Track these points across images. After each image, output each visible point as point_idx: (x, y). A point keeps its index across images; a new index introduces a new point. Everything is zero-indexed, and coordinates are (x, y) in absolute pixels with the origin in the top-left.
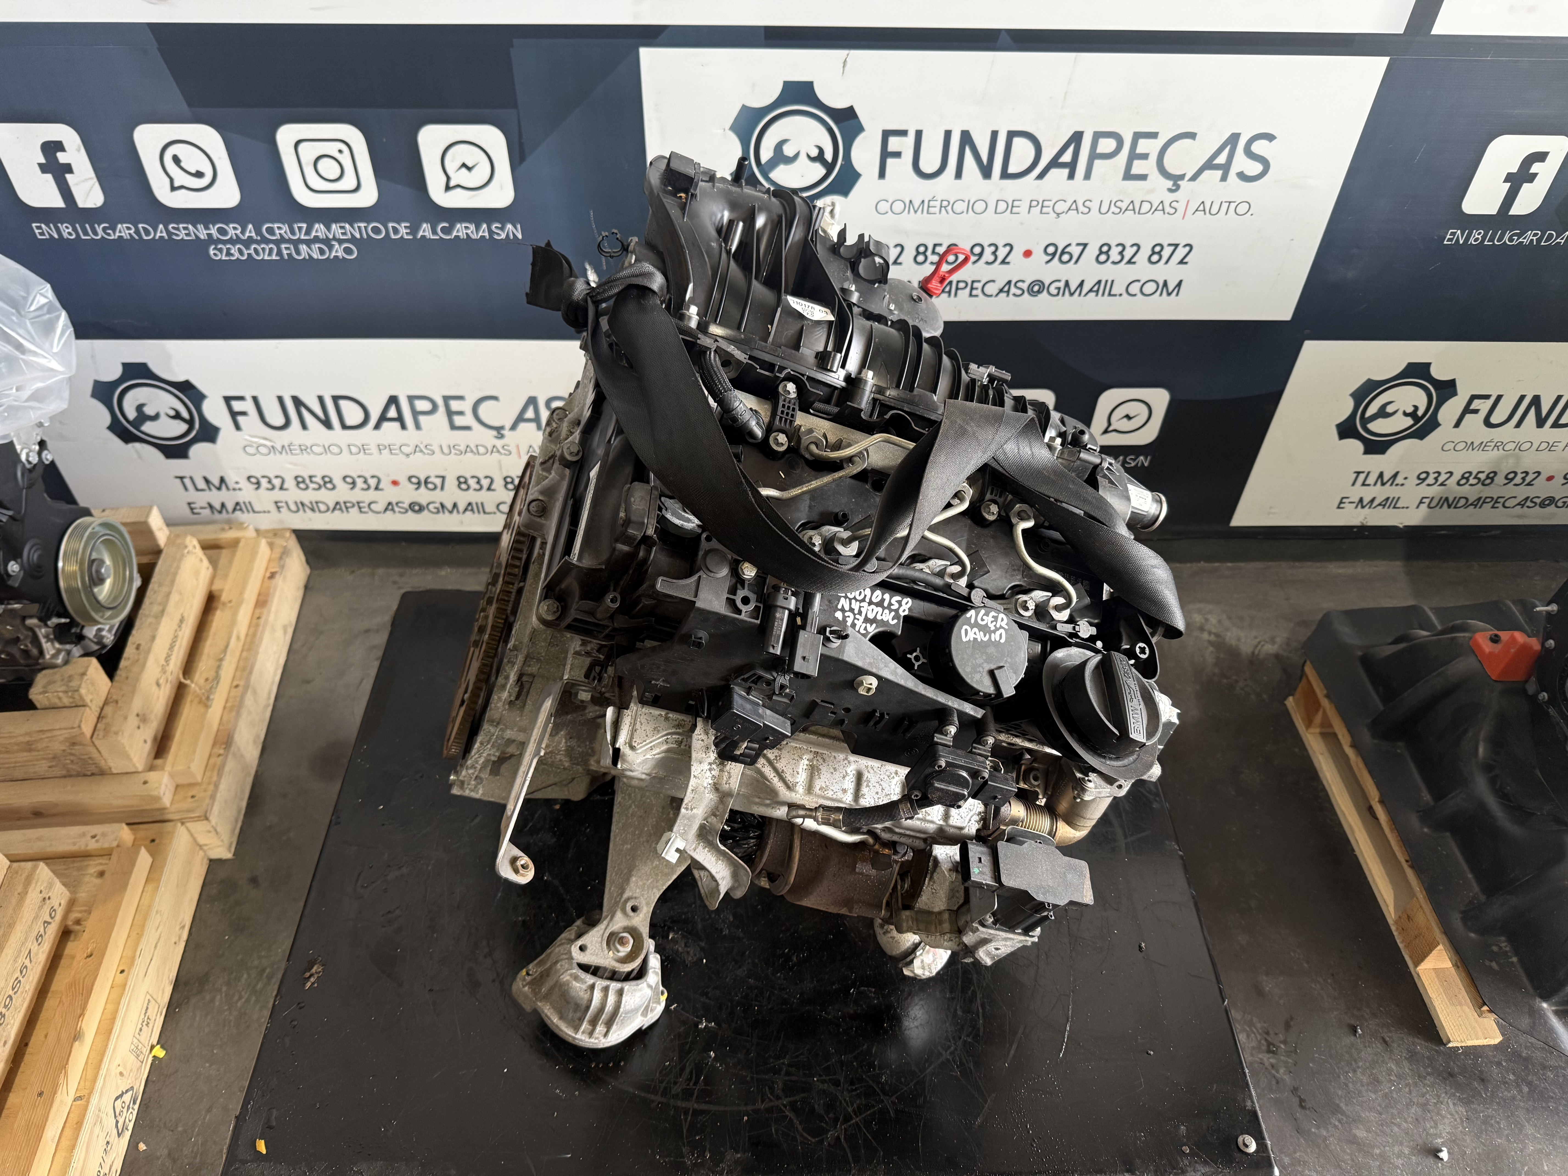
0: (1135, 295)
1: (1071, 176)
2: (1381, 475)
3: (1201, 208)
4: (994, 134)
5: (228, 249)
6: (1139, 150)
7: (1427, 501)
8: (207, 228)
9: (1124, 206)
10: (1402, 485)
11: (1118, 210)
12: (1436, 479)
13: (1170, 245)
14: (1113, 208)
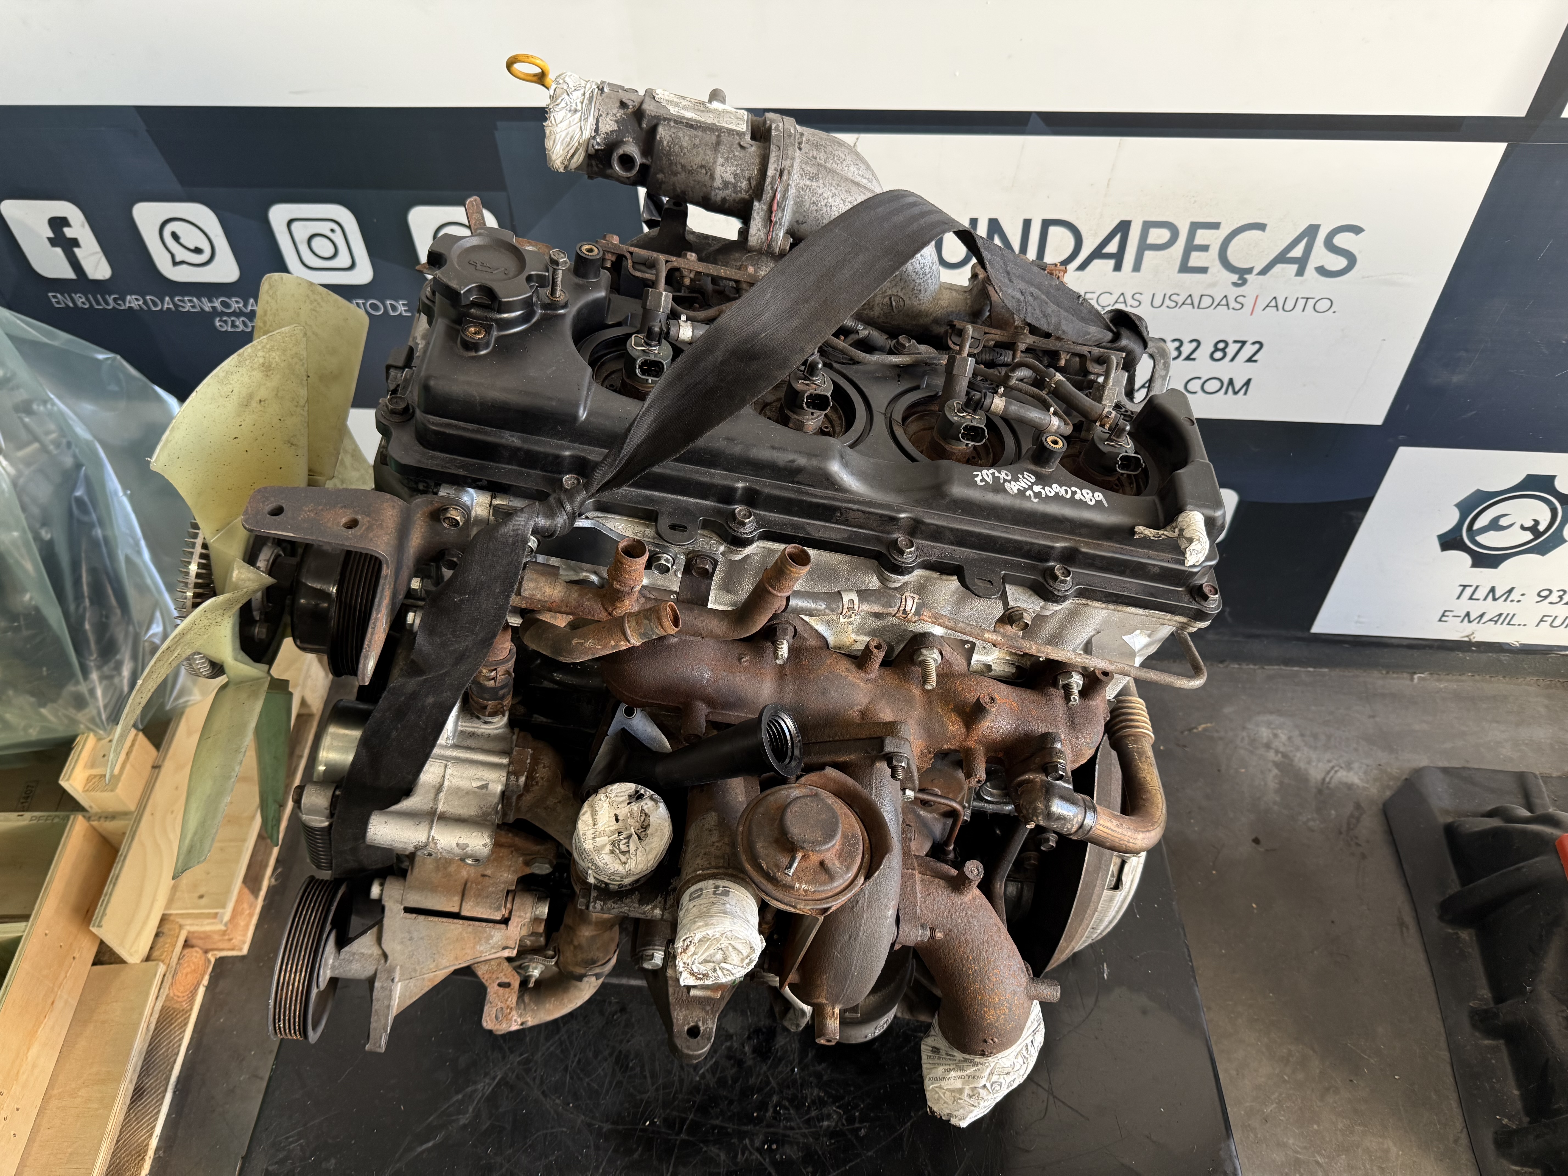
0: (1195, 393)
1: (1118, 267)
2: (1493, 590)
3: (1273, 303)
4: (1027, 223)
5: (233, 322)
6: (1198, 241)
7: (1550, 620)
8: (210, 301)
9: (1180, 300)
10: (1519, 601)
11: (1173, 304)
12: (1561, 597)
13: (1235, 342)
14: (1167, 302)
